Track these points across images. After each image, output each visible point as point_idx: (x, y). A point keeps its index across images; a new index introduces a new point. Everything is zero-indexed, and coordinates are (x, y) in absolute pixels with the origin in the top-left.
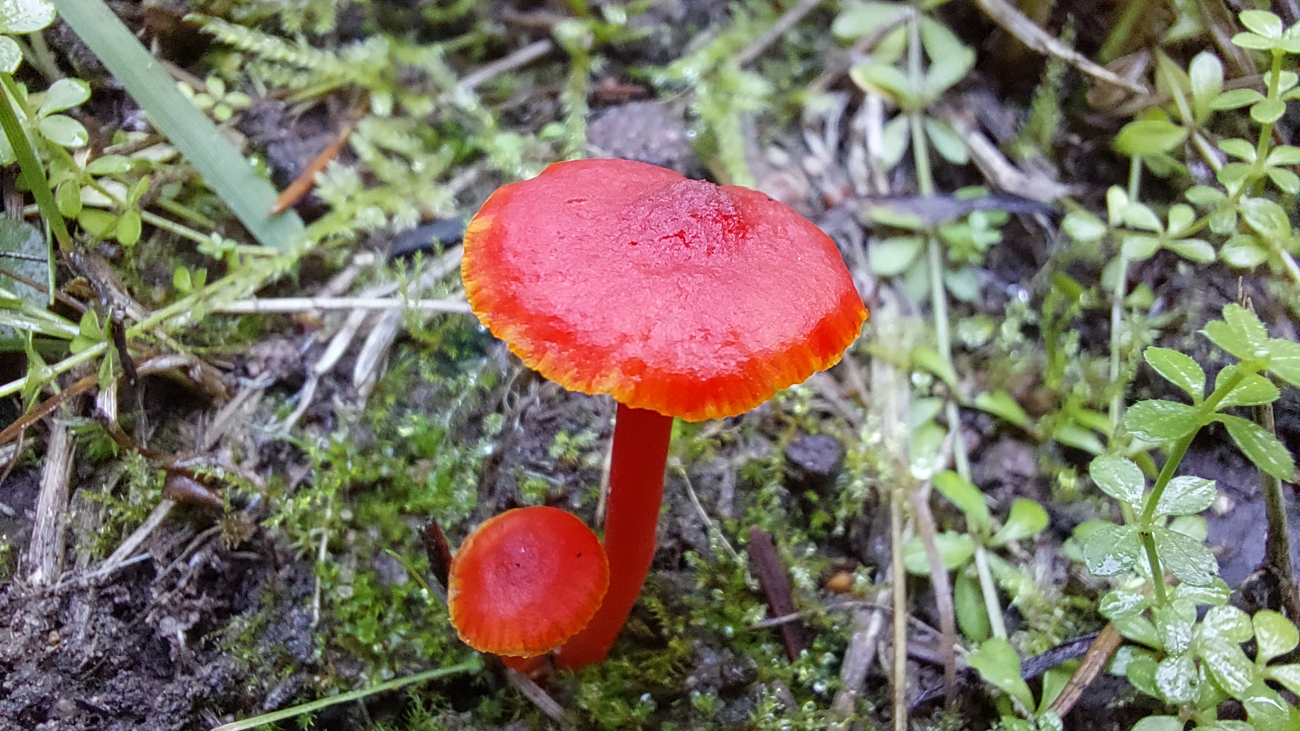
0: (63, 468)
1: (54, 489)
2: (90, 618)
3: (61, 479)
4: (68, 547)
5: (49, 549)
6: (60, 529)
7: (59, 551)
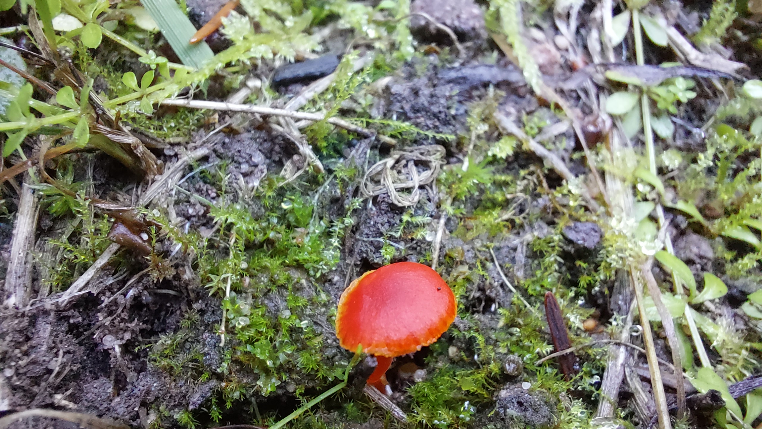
0: (30, 221)
1: (24, 237)
2: (51, 335)
3: (29, 229)
4: (34, 280)
5: (21, 281)
6: (29, 266)
7: (28, 282)
